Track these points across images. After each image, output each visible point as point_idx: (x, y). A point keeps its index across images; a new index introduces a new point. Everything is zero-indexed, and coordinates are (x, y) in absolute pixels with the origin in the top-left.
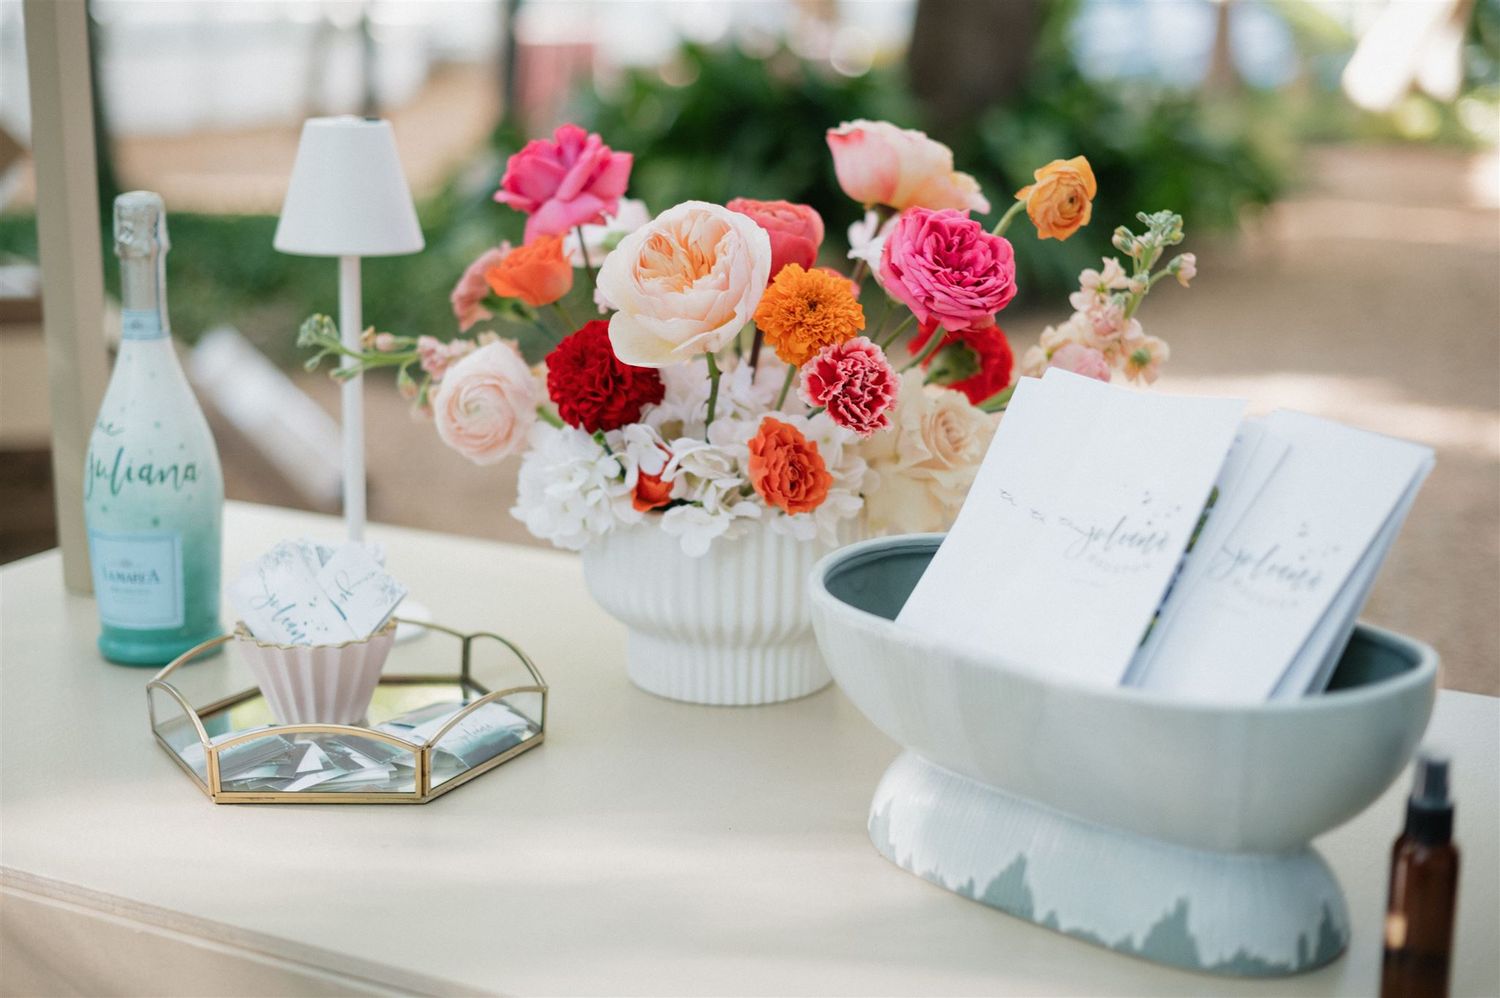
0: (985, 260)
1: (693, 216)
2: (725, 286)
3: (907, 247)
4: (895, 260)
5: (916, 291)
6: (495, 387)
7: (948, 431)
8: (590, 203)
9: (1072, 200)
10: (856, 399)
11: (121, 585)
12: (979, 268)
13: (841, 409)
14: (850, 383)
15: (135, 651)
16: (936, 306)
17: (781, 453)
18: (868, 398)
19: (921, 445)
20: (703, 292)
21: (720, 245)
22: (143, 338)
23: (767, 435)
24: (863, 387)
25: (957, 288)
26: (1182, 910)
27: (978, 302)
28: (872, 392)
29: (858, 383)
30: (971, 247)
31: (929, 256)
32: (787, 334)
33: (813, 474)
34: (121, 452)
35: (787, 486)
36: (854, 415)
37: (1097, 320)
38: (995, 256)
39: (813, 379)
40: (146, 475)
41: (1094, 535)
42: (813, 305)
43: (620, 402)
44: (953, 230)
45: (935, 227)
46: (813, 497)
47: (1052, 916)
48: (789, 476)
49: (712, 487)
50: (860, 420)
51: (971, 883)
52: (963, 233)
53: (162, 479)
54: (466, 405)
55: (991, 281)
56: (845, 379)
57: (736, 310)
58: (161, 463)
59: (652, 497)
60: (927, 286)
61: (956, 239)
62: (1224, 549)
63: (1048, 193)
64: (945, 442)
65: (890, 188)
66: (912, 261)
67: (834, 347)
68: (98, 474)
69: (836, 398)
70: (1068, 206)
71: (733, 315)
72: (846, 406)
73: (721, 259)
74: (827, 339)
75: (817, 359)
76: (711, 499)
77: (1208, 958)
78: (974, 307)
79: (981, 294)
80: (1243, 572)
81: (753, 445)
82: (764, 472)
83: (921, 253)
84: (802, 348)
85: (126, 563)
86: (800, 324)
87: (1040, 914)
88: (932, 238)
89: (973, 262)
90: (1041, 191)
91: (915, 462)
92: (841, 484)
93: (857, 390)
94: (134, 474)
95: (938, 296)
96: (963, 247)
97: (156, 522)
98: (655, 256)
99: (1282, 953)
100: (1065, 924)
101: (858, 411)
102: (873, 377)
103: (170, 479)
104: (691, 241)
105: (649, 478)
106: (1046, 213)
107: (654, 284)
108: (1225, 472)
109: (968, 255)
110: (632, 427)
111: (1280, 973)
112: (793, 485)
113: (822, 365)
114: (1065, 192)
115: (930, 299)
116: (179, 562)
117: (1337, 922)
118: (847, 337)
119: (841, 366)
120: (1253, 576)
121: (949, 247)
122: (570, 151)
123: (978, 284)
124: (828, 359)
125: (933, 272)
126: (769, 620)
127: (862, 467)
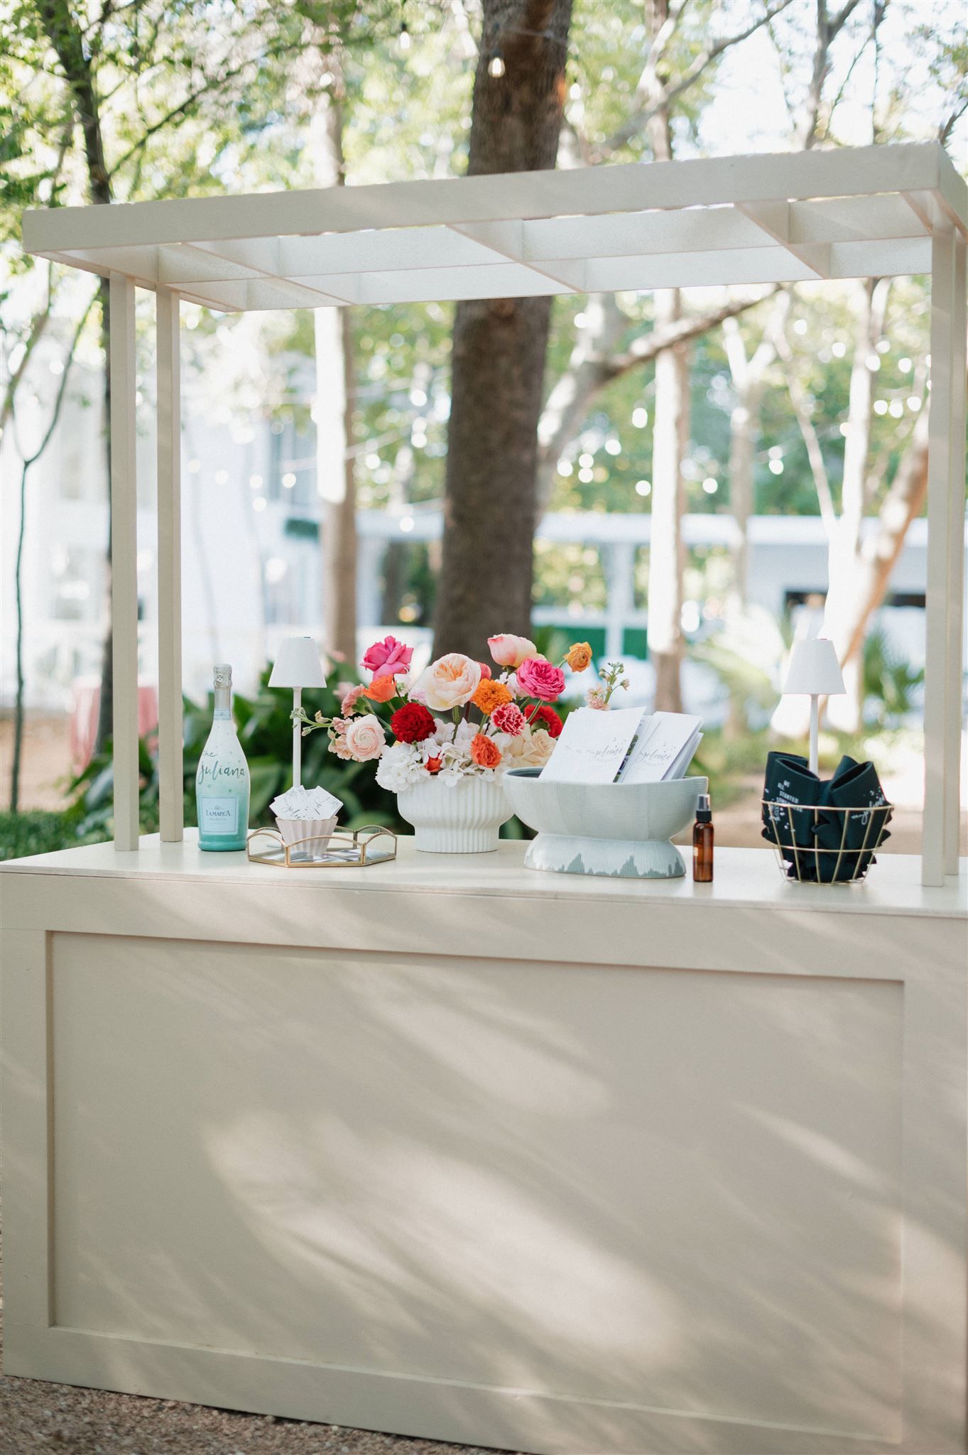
0: (554, 675)
1: (454, 658)
2: (467, 680)
3: (526, 671)
4: (522, 676)
5: (531, 686)
6: (371, 729)
7: (542, 743)
8: (399, 665)
9: (583, 657)
10: (511, 723)
11: (214, 817)
12: (552, 678)
13: (506, 726)
14: (508, 718)
15: (216, 845)
16: (538, 691)
17: (484, 745)
18: (515, 723)
19: (533, 746)
20: (460, 682)
21: (464, 667)
22: (224, 719)
23: (478, 739)
24: (513, 719)
25: (546, 685)
26: (632, 859)
27: (553, 689)
28: (517, 721)
29: (512, 718)
30: (549, 671)
31: (535, 674)
32: (485, 702)
33: (495, 754)
34: (217, 762)
35: (486, 757)
36: (511, 729)
37: (595, 704)
38: (557, 675)
39: (495, 717)
40: (227, 772)
41: (598, 753)
42: (493, 692)
43: (422, 731)
44: (542, 666)
45: (536, 664)
46: (495, 762)
47: (591, 870)
48: (487, 753)
49: (456, 761)
50: (513, 731)
51: (563, 867)
52: (546, 666)
53: (233, 774)
54: (361, 736)
55: (557, 683)
56: (507, 716)
57: (472, 687)
58: (232, 768)
59: (434, 767)
60: (535, 684)
61: (544, 669)
62: (640, 753)
63: (575, 654)
64: (542, 746)
65: (513, 659)
66: (528, 676)
67: (502, 705)
68: (206, 773)
69: (504, 723)
70: (582, 659)
71: (471, 690)
72: (508, 725)
73: (465, 672)
74: (499, 703)
75: (496, 710)
76: (456, 766)
77: (641, 873)
78: (551, 691)
79: (553, 687)
80: (647, 759)
81: (473, 743)
82: (478, 752)
83: (532, 673)
84: (491, 706)
85: (217, 808)
86: (490, 698)
87: (586, 871)
88: (535, 668)
89: (550, 677)
90: (572, 654)
91: (530, 753)
92: (503, 762)
93: (511, 720)
94: (222, 772)
95: (538, 687)
96: (546, 672)
97: (230, 791)
98: (442, 671)
99: (664, 870)
100: (594, 872)
101: (512, 727)
102: (516, 716)
103: (235, 774)
104: (453, 666)
105: (433, 759)
106: (574, 662)
107: (441, 680)
108: (638, 730)
109: (548, 674)
110: (427, 739)
111: (664, 877)
112: (488, 757)
113: (498, 712)
114: (581, 654)
115: (536, 689)
116: (237, 810)
117: (681, 864)
118: (506, 703)
119: (505, 711)
120: (650, 759)
121: (541, 671)
122: (391, 646)
123: (552, 683)
124: (500, 710)
125: (536, 679)
126: (477, 817)
127: (510, 756)
